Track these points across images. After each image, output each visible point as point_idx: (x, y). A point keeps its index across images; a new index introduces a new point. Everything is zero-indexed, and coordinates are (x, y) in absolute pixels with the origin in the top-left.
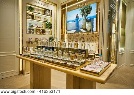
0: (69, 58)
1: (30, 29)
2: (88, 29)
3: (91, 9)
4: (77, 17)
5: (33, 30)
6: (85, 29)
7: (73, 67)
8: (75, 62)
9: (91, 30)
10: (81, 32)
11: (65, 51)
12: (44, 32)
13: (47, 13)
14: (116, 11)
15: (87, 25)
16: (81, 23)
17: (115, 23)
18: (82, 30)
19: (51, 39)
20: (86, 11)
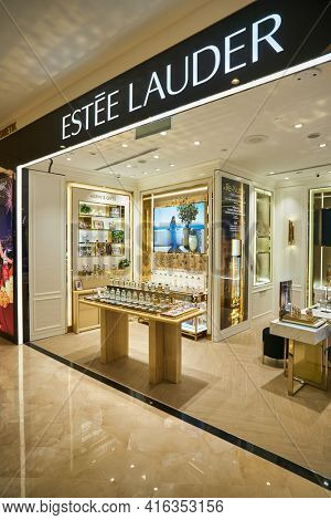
0: (152, 304)
1: (84, 248)
2: (192, 247)
3: (196, 212)
4: (173, 222)
5: (89, 248)
6: (187, 247)
7: (154, 313)
8: (159, 308)
9: (197, 250)
10: (180, 251)
11: (147, 295)
12: (109, 251)
13: (116, 212)
14: (239, 216)
15: (190, 239)
16: (180, 234)
17: (238, 238)
18: (182, 248)
19: (123, 265)
20: (189, 214)
